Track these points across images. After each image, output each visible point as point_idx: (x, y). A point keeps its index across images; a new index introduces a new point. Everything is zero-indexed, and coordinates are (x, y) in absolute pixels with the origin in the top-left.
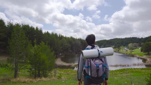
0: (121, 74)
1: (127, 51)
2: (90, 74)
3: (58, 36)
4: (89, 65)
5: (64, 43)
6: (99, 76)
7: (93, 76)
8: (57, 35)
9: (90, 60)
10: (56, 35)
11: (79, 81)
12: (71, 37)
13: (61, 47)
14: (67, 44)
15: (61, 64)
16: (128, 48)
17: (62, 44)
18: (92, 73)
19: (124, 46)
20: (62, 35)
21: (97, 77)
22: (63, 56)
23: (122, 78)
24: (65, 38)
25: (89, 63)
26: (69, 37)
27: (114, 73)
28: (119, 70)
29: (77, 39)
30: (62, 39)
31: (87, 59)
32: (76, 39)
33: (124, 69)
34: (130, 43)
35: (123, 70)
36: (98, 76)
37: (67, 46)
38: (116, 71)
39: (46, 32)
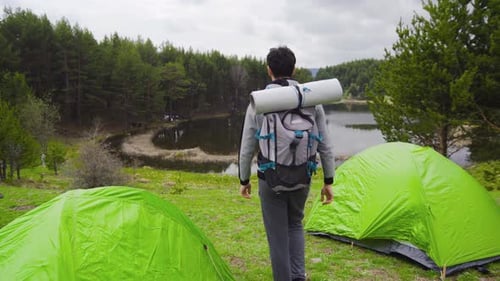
2: (273, 159)
4: (272, 131)
6: (297, 164)
7: (280, 162)
9: (274, 117)
11: (242, 187)
18: (279, 153)
21: (291, 166)
25: (272, 125)
31: (265, 114)
36: (294, 162)
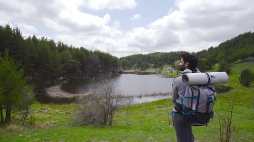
0: (161, 107)
1: (171, 72)
3: (57, 45)
4: (196, 95)
5: (68, 59)
8: (55, 44)
10: (51, 43)
12: (82, 49)
13: (62, 66)
14: (73, 61)
15: (58, 96)
16: (174, 67)
17: (64, 60)
19: (169, 64)
20: (64, 44)
22: (65, 82)
23: (159, 114)
24: (71, 49)
25: (195, 91)
26: (77, 49)
27: (148, 107)
28: (157, 101)
29: (93, 51)
30: (64, 51)
32: (91, 52)
33: (165, 100)
34: (176, 60)
35: (162, 102)
37: (72, 63)
38: (153, 103)
39: (32, 36)
